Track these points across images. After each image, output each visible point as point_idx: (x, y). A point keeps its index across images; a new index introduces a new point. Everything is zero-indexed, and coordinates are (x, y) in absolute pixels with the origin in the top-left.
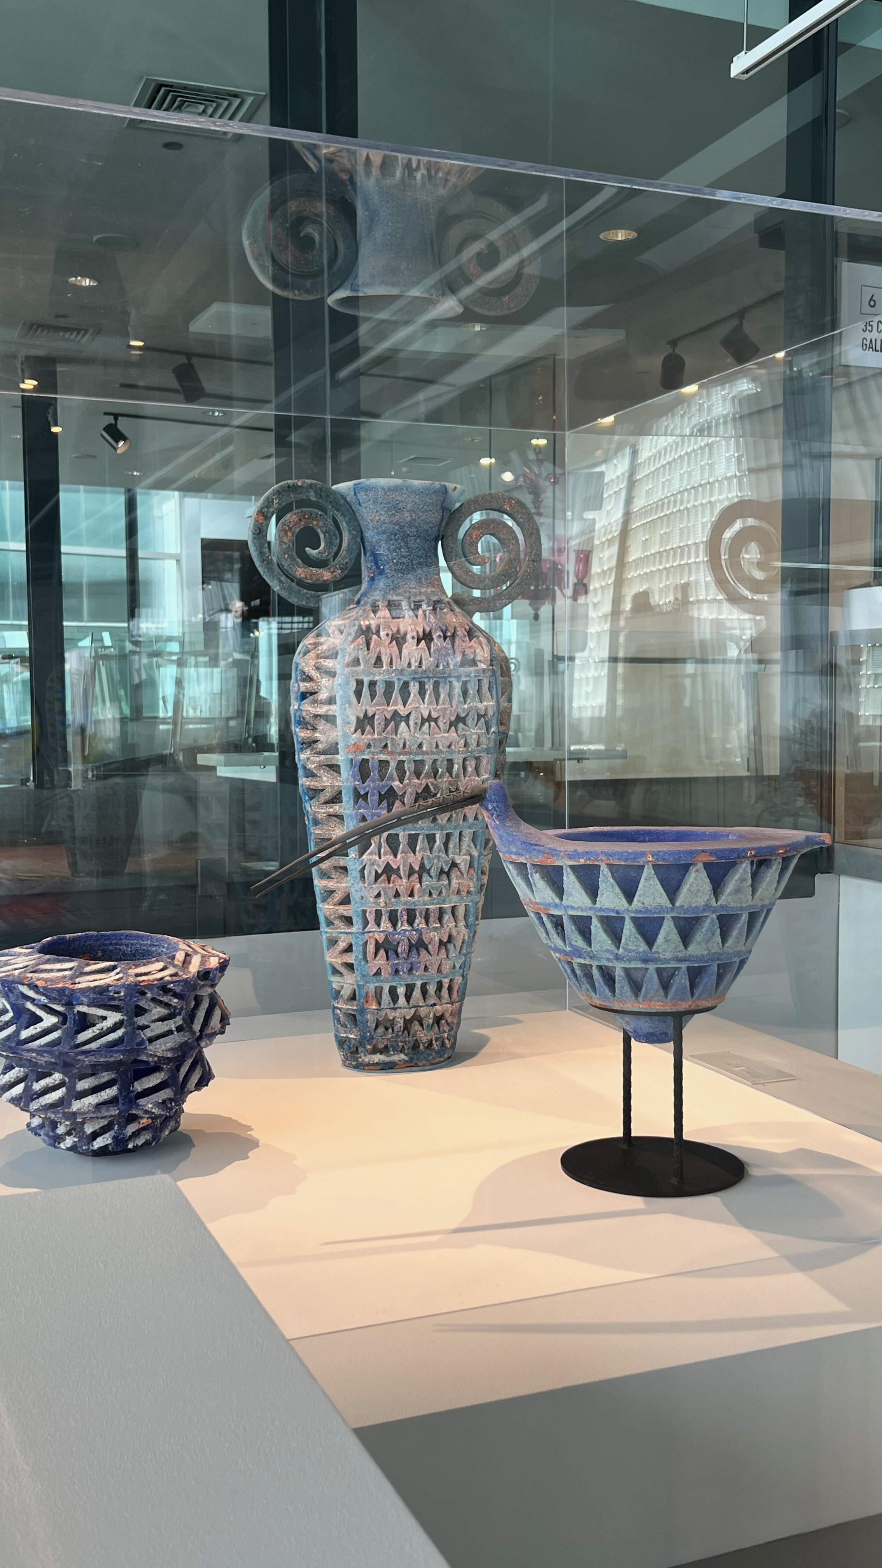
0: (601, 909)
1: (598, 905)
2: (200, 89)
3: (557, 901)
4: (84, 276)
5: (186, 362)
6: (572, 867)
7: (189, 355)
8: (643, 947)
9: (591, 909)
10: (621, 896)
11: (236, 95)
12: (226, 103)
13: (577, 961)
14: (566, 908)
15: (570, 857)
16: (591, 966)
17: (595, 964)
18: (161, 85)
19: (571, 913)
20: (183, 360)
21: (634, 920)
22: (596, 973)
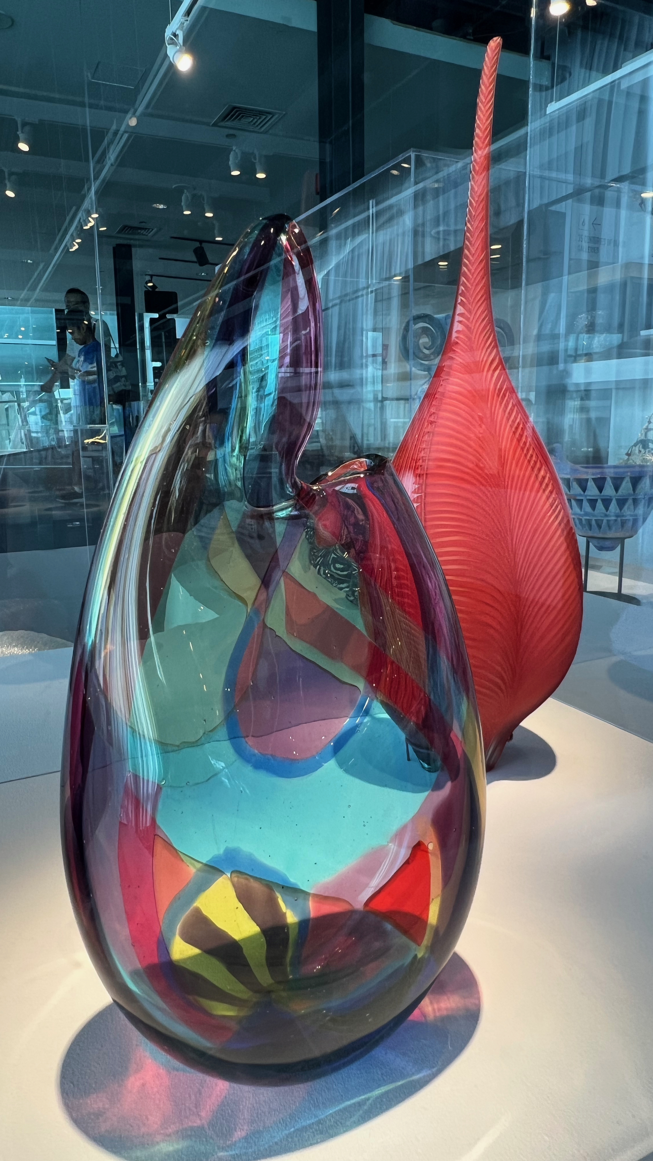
0: (603, 496)
1: (602, 494)
2: (252, 110)
3: (582, 493)
4: (160, 204)
5: (200, 246)
6: (593, 479)
7: (201, 242)
8: (618, 511)
9: (599, 496)
10: (614, 490)
11: (269, 113)
12: (264, 117)
13: (584, 518)
14: (586, 496)
15: (593, 474)
16: (592, 520)
17: (594, 519)
18: (235, 108)
19: (588, 498)
20: (197, 244)
21: (617, 500)
22: (593, 523)
